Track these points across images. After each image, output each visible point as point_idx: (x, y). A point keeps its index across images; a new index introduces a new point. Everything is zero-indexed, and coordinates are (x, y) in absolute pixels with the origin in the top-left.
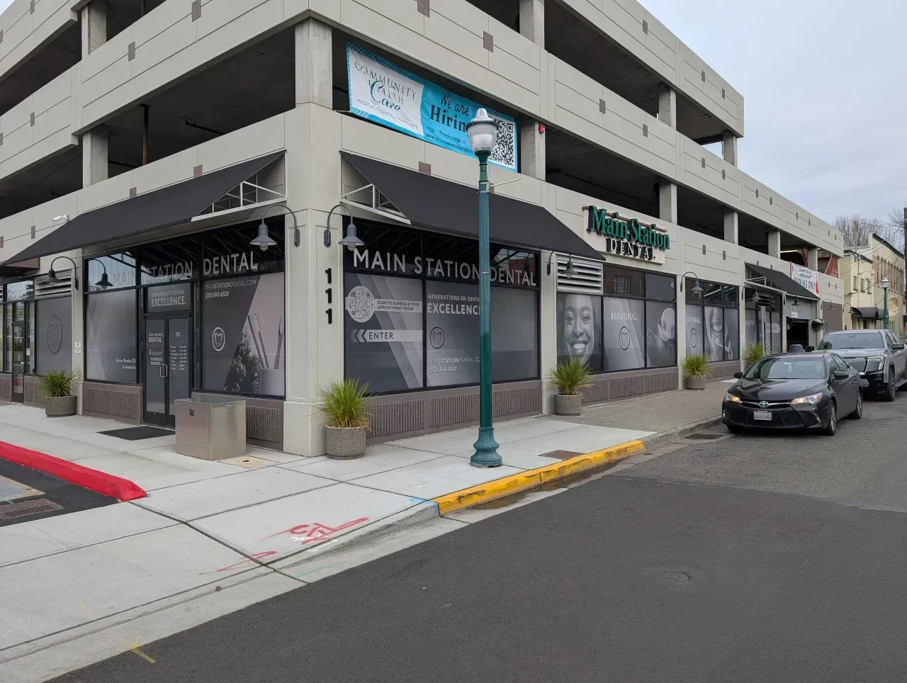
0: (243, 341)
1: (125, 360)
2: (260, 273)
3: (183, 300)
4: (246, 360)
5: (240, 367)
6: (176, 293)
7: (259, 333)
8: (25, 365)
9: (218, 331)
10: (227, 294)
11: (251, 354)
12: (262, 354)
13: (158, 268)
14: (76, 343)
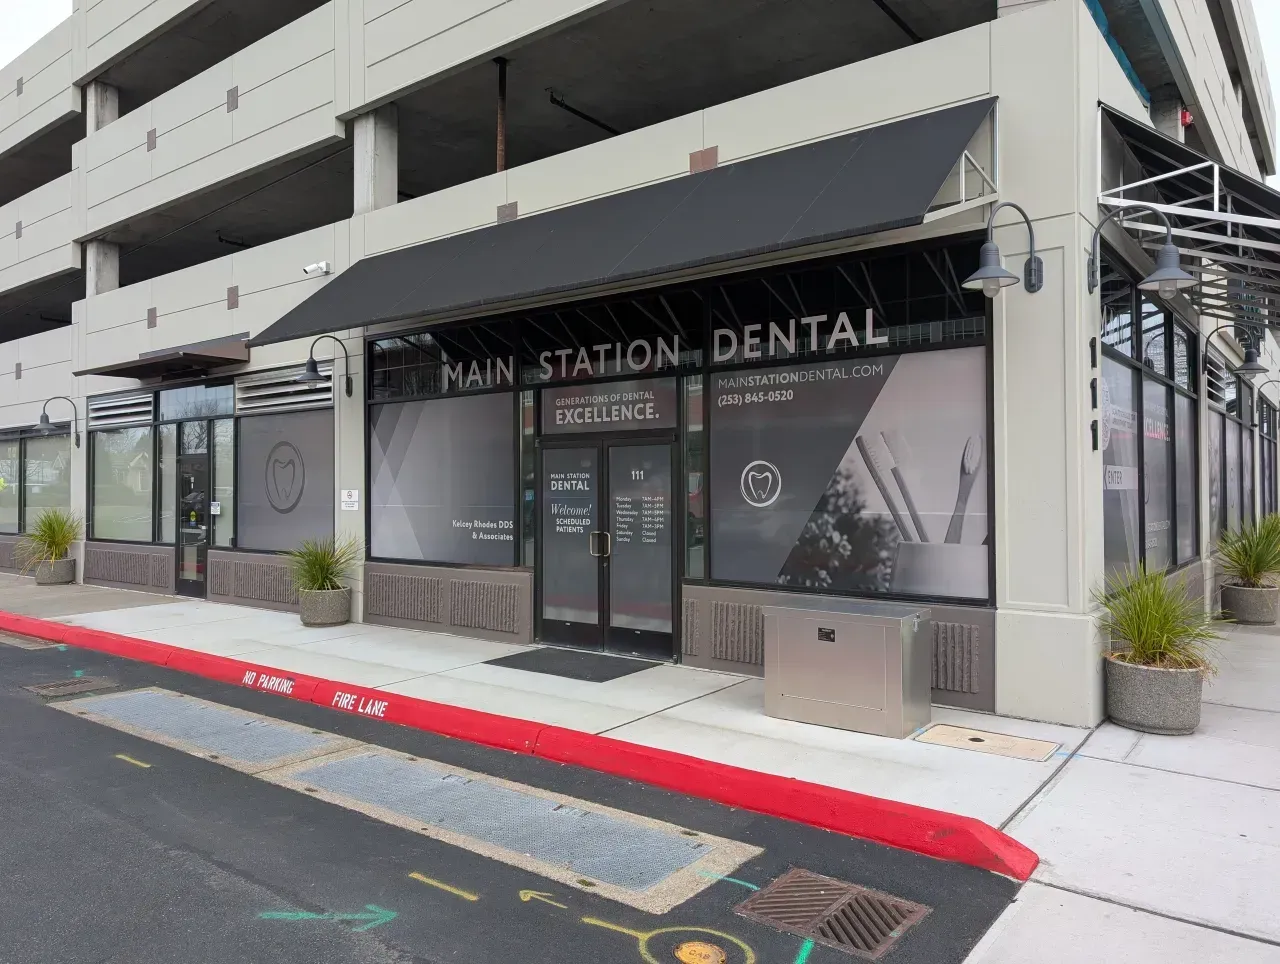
0: (840, 488)
1: (477, 524)
2: (895, 350)
3: (649, 411)
4: (848, 524)
5: (830, 540)
6: (629, 397)
7: (895, 472)
8: (208, 531)
9: (761, 469)
10: (789, 395)
11: (865, 514)
12: (904, 512)
13: (577, 351)
14: (344, 493)
